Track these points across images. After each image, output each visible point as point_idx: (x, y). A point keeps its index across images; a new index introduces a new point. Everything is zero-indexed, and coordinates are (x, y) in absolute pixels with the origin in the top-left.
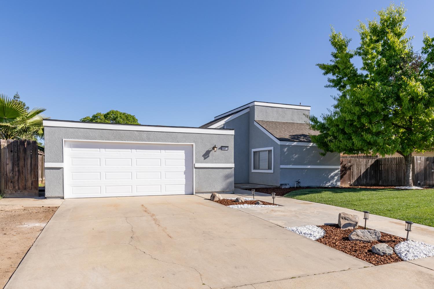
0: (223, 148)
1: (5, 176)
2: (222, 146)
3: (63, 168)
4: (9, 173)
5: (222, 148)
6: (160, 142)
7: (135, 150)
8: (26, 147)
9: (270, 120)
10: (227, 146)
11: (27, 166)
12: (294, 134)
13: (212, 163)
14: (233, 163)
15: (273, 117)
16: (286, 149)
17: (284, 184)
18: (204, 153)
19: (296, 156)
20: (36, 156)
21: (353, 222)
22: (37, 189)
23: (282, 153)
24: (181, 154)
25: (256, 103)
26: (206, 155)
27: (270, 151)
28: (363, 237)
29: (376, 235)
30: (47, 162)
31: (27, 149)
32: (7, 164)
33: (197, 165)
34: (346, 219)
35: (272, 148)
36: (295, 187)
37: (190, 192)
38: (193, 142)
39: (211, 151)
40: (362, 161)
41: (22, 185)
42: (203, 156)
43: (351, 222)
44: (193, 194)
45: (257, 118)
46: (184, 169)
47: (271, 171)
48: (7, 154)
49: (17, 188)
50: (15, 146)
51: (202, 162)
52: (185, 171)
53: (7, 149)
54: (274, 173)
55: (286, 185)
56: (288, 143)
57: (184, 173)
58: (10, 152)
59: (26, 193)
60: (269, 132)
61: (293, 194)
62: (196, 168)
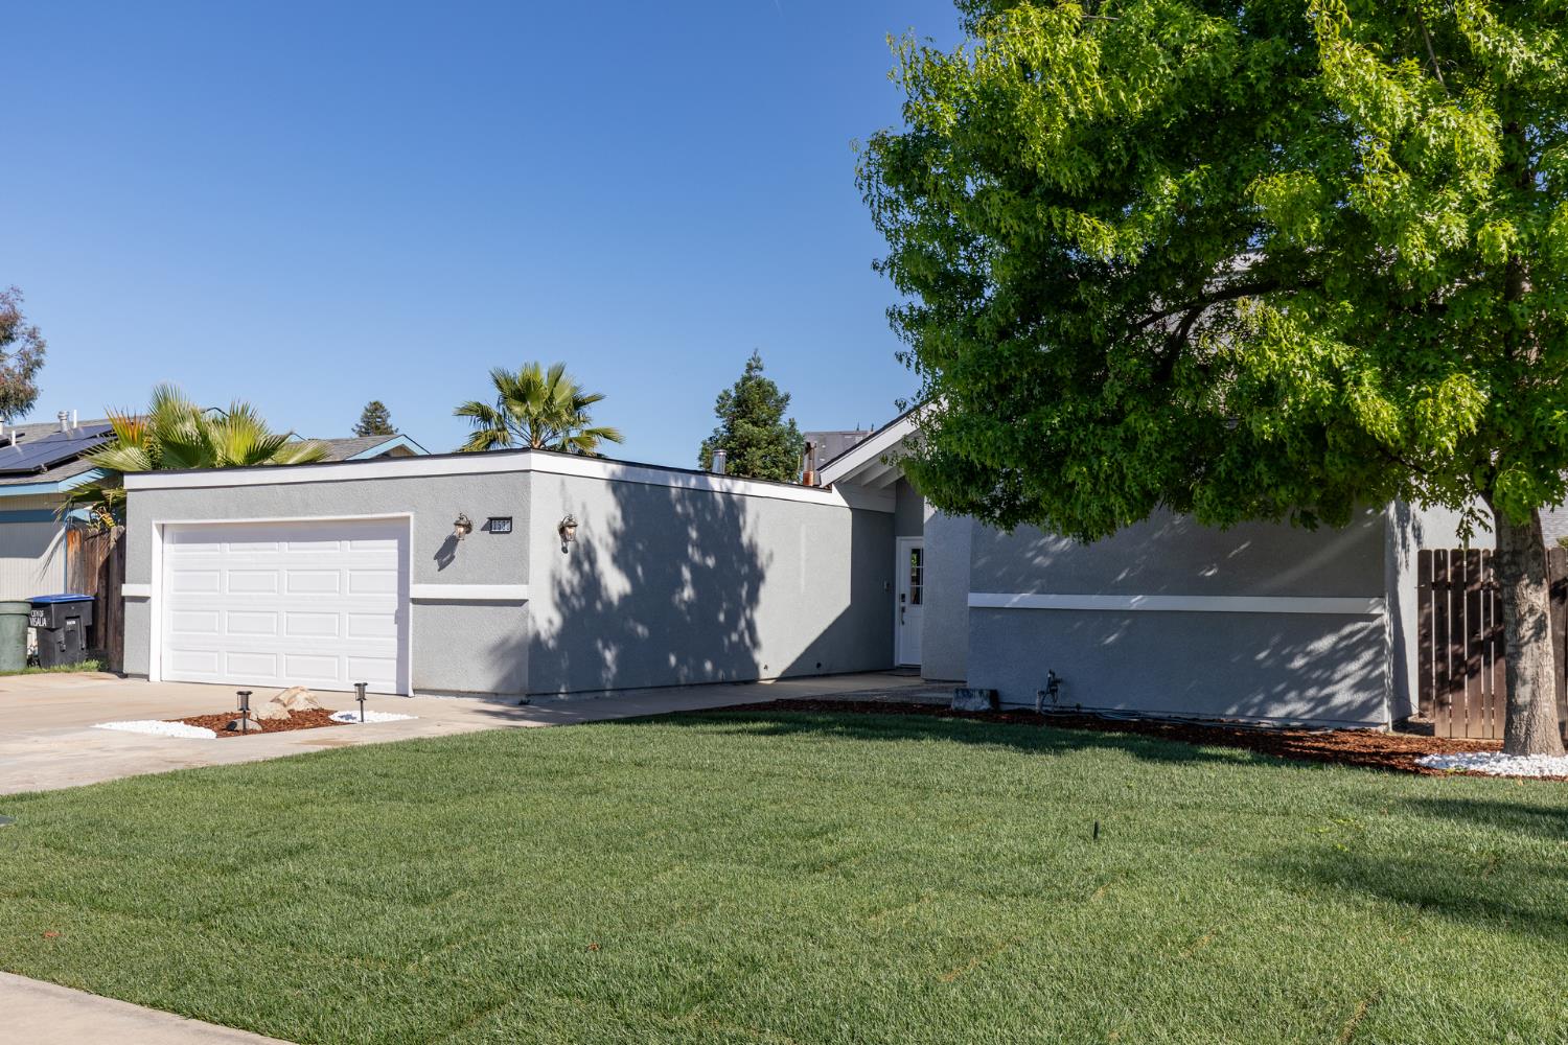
0: (497, 527)
2: (491, 519)
3: (150, 597)
6: (328, 515)
10: (508, 516)
18: (441, 546)
19: (1064, 542)
24: (390, 552)
26: (446, 553)
30: (128, 583)
33: (417, 590)
36: (1032, 712)
38: (408, 510)
39: (459, 537)
42: (434, 559)
44: (407, 696)
51: (433, 582)
52: (395, 612)
57: (397, 617)
62: (416, 601)
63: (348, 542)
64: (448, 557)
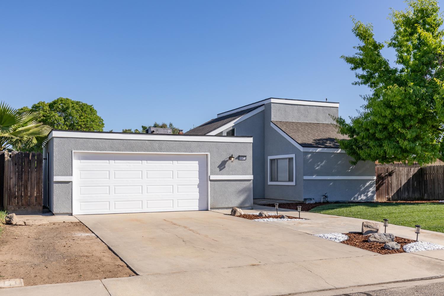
0: (241, 158)
1: (8, 191)
2: (239, 156)
3: (72, 181)
4: (13, 188)
5: (239, 158)
6: (173, 152)
7: (146, 161)
8: (30, 159)
9: (290, 120)
10: (245, 155)
11: (31, 180)
12: (319, 138)
13: (229, 174)
14: (251, 175)
15: (293, 117)
16: (310, 155)
17: (308, 199)
18: (220, 164)
20: (40, 169)
21: (374, 229)
22: (41, 206)
23: (305, 161)
24: (194, 165)
25: (273, 101)
26: (222, 166)
27: (291, 159)
28: (379, 239)
29: (390, 237)
30: (56, 175)
31: (32, 161)
32: (10, 178)
33: (213, 177)
34: (368, 227)
35: (293, 156)
36: (321, 203)
37: (205, 208)
38: (208, 152)
39: (227, 161)
40: (402, 170)
41: (25, 201)
42: (218, 167)
43: (372, 229)
44: (207, 210)
45: (274, 118)
46: (198, 182)
47: (293, 183)
48: (12, 167)
49: (20, 203)
50: (20, 158)
51: (217, 174)
52: (198, 184)
53: (12, 162)
54: (296, 185)
55: (311, 199)
56: (311, 150)
57: (198, 186)
58: (14, 164)
59: (30, 209)
60: (289, 136)
61: (319, 208)
62: (211, 181)
63: (176, 161)
64: (223, 167)
